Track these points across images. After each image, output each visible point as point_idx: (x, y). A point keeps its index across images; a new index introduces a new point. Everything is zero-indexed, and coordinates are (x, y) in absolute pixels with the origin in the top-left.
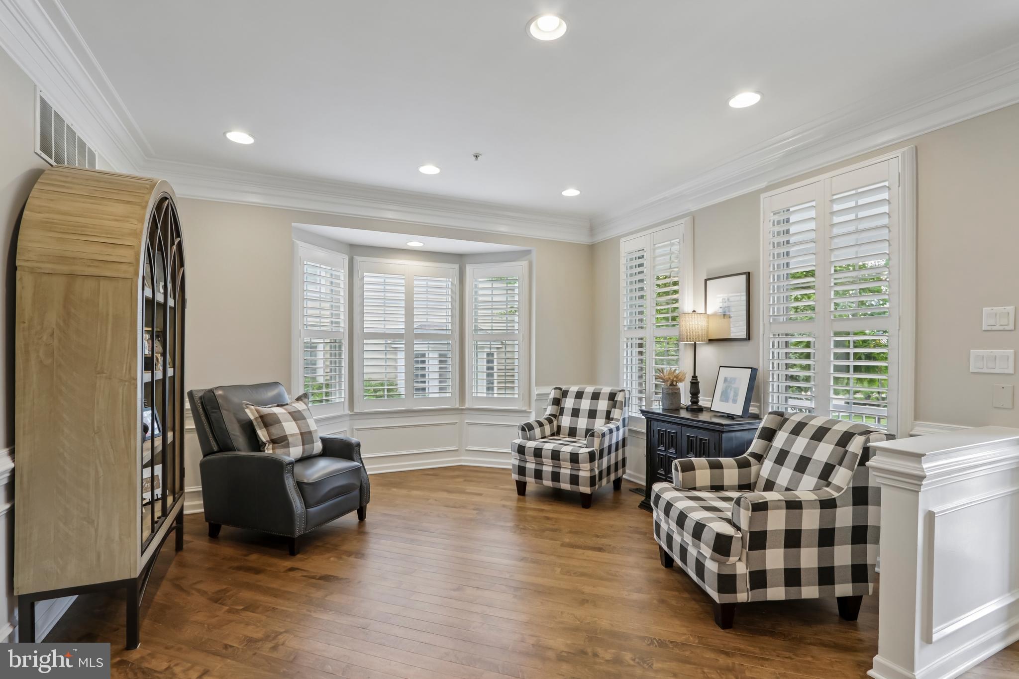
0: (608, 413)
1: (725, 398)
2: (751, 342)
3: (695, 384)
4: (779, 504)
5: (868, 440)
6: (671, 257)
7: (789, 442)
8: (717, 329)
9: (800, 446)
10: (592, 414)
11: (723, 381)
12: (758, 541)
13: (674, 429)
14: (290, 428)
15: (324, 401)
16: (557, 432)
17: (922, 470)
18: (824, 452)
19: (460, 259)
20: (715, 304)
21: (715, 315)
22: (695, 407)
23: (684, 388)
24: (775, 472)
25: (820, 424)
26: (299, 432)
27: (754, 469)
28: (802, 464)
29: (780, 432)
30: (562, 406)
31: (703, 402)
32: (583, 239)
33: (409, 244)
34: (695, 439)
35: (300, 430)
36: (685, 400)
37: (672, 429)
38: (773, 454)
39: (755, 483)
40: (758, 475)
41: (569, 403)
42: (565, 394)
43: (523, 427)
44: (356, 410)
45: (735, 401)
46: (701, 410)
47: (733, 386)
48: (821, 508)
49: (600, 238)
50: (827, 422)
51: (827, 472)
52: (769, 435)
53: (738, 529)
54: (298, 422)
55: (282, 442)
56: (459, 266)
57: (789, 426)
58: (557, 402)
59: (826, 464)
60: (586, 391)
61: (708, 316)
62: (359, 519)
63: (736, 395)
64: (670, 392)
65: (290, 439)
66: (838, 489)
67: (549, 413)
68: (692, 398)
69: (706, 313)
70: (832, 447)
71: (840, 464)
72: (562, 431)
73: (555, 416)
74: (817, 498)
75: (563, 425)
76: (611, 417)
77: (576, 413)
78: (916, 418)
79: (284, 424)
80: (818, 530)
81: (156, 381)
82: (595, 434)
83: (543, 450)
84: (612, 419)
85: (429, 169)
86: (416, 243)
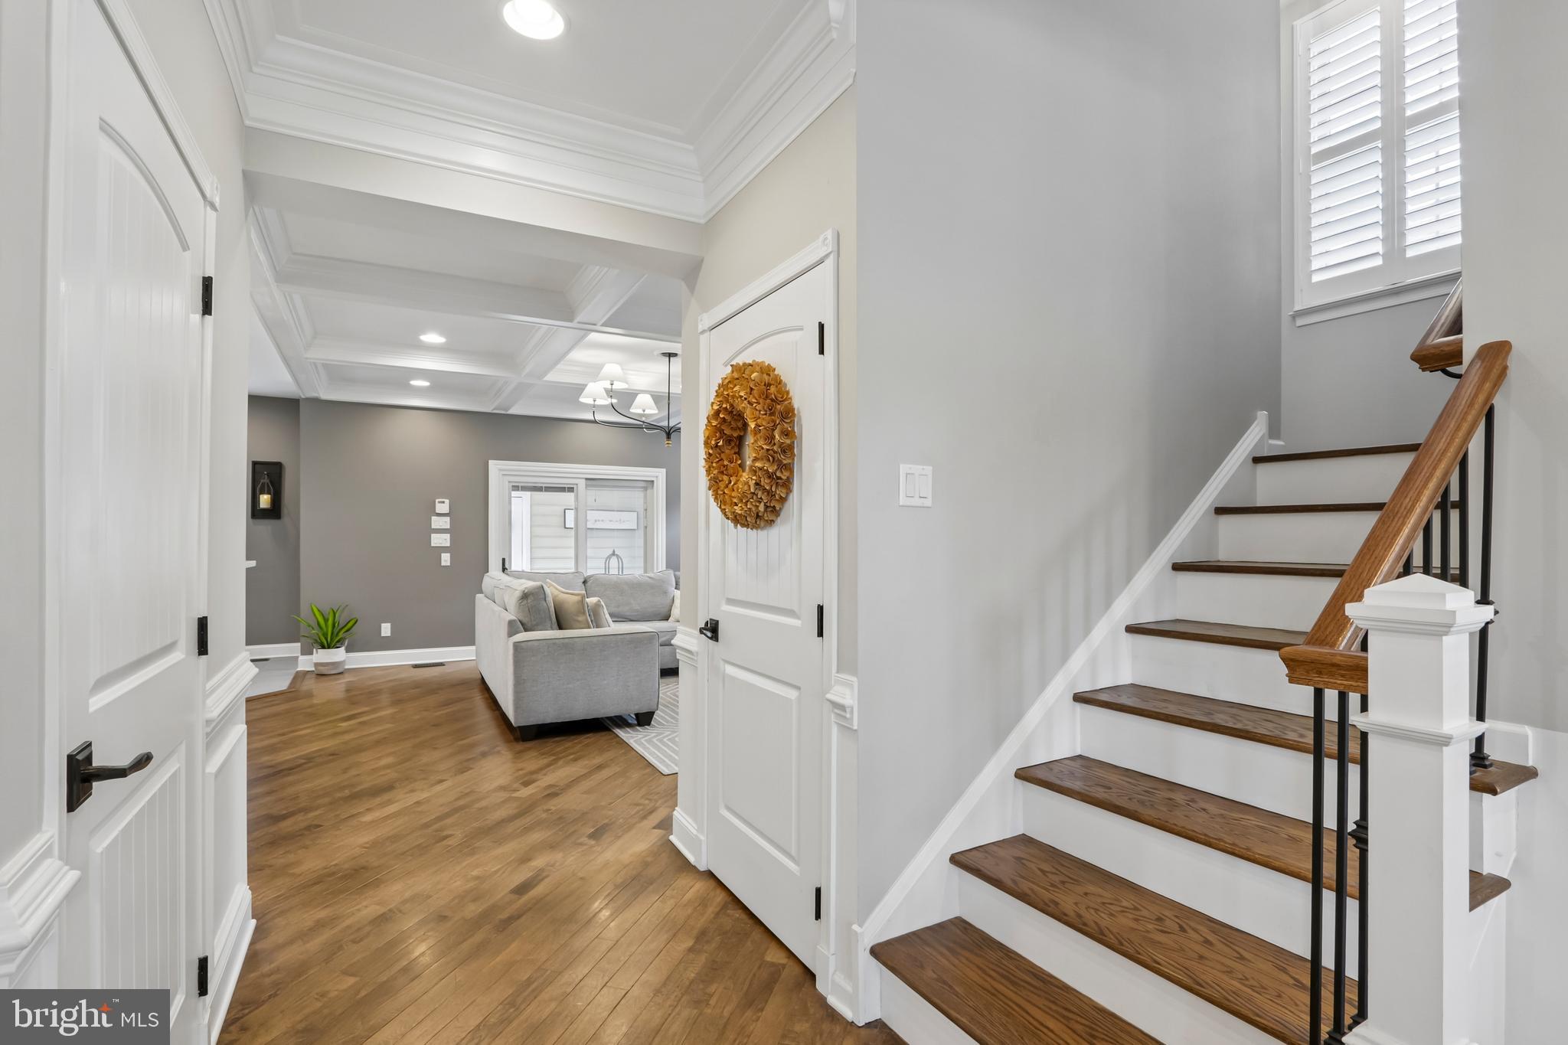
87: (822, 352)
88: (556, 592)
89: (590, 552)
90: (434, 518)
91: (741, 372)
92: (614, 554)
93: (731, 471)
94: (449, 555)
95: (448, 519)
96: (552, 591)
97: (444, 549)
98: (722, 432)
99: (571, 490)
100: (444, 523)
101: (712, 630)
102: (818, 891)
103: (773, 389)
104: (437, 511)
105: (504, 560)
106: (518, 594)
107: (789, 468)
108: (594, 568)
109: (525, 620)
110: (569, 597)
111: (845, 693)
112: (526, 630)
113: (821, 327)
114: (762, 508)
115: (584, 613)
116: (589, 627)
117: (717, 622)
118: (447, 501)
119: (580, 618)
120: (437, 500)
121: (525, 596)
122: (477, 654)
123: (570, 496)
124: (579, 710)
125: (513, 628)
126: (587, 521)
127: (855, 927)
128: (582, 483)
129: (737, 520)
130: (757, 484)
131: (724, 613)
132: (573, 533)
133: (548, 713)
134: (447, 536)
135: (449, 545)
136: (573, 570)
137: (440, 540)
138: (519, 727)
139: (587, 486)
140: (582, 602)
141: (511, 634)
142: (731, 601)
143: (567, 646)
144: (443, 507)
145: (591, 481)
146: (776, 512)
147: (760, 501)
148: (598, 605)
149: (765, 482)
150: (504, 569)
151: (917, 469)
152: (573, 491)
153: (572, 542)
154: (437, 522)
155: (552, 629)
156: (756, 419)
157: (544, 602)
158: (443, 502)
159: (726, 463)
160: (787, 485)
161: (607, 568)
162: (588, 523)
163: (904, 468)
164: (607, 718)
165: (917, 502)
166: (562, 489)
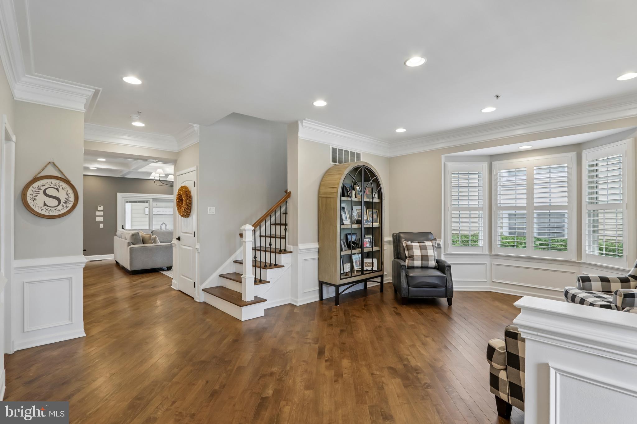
14: (417, 252)
15: (470, 245)
19: (578, 147)
26: (420, 255)
33: (520, 148)
35: (421, 253)
44: (493, 253)
54: (422, 250)
55: (412, 258)
56: (577, 153)
62: (448, 304)
65: (415, 257)
79: (414, 250)
81: (365, 228)
85: (489, 110)
86: (525, 146)
87: (195, 187)
88: (142, 234)
89: (154, 223)
90: (97, 212)
91: (182, 187)
92: (164, 223)
93: (181, 206)
94: (103, 224)
95: (102, 212)
96: (141, 234)
97: (101, 222)
98: (179, 199)
99: (147, 202)
100: (101, 214)
101: (179, 239)
102: (195, 283)
103: (187, 192)
104: (98, 210)
105: (123, 226)
106: (130, 235)
107: (191, 207)
108: (156, 227)
109: (133, 242)
110: (147, 236)
111: (198, 247)
112: (133, 244)
113: (195, 182)
114: (186, 214)
115: (151, 240)
116: (153, 243)
117: (180, 237)
118: (102, 206)
119: (150, 241)
120: (98, 206)
121: (133, 235)
122: (115, 256)
123: (147, 204)
124: (150, 266)
125: (129, 244)
126: (153, 211)
127: (200, 286)
128: (151, 200)
129: (182, 216)
130: (184, 210)
131: (181, 235)
132: (148, 216)
133: (139, 266)
134: (102, 218)
135: (103, 221)
136: (148, 228)
137: (98, 219)
138: (132, 271)
139: (153, 201)
140: (150, 236)
141: (128, 246)
142: (183, 232)
143: (146, 248)
144: (100, 208)
145: (155, 200)
146: (189, 215)
147: (185, 213)
148: (155, 238)
149: (186, 209)
150: (123, 228)
151: (212, 208)
152: (148, 203)
153: (148, 219)
154: (98, 213)
155: (141, 244)
156: (184, 198)
157: (139, 237)
158: (101, 207)
159: (180, 205)
160: (190, 210)
161: (161, 228)
162: (154, 212)
163: (209, 208)
164: (157, 268)
165: (212, 213)
166: (144, 202)
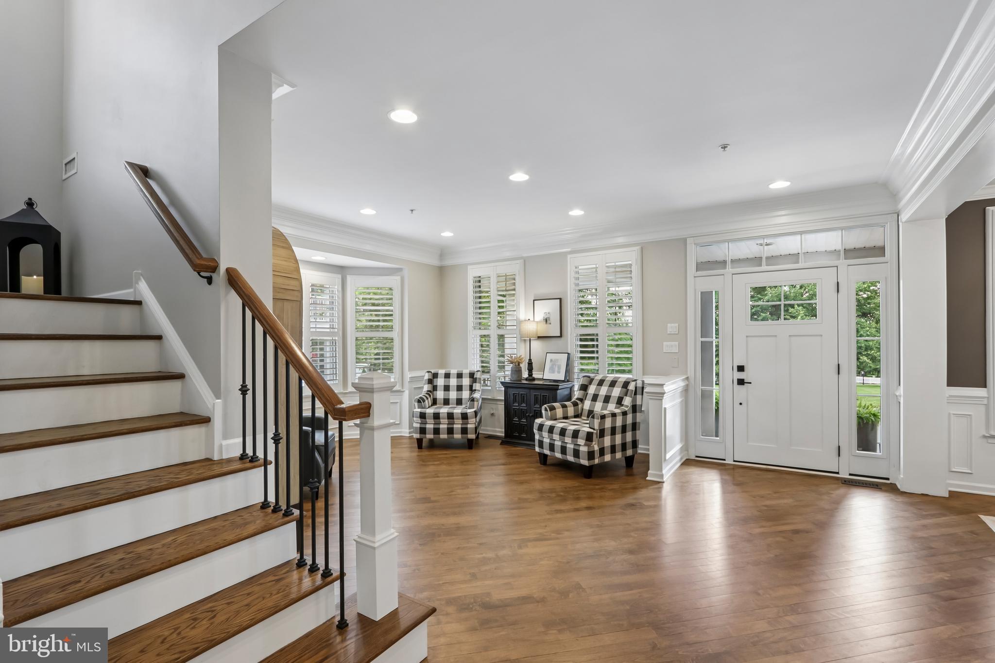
0: (471, 387)
1: (552, 370)
2: (562, 338)
3: (530, 364)
4: (609, 415)
5: (636, 384)
6: (506, 284)
7: (598, 390)
8: (543, 330)
9: (604, 391)
10: (460, 388)
11: (549, 361)
12: (602, 433)
13: (524, 392)
16: (435, 402)
17: (664, 390)
18: (616, 392)
19: (342, 270)
20: (540, 316)
21: (540, 322)
22: (531, 378)
23: (524, 367)
24: (592, 406)
25: (600, 379)
27: (580, 406)
28: (607, 399)
29: (591, 386)
30: (435, 384)
31: (536, 375)
32: (436, 262)
33: (313, 258)
34: (539, 396)
36: (525, 375)
37: (522, 392)
38: (590, 397)
39: (581, 413)
40: (582, 409)
41: (440, 382)
42: (435, 376)
43: (419, 400)
45: (559, 372)
46: (534, 379)
47: (557, 364)
48: (623, 415)
49: (448, 262)
50: (603, 377)
51: (620, 401)
52: (584, 388)
53: (594, 429)
56: (342, 276)
57: (595, 382)
58: (430, 381)
59: (619, 397)
60: (451, 372)
61: (537, 322)
63: (559, 368)
64: (517, 370)
66: (627, 406)
67: (427, 390)
68: (529, 372)
69: (534, 321)
70: (620, 389)
71: (626, 395)
72: (438, 402)
73: (430, 391)
74: (609, 412)
75: (438, 397)
76: (474, 389)
77: (447, 388)
78: (643, 375)
80: (610, 428)
82: (475, 399)
83: (440, 414)
84: (475, 390)
85: (368, 211)
